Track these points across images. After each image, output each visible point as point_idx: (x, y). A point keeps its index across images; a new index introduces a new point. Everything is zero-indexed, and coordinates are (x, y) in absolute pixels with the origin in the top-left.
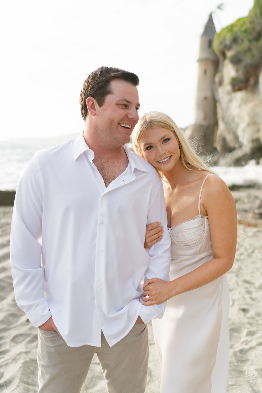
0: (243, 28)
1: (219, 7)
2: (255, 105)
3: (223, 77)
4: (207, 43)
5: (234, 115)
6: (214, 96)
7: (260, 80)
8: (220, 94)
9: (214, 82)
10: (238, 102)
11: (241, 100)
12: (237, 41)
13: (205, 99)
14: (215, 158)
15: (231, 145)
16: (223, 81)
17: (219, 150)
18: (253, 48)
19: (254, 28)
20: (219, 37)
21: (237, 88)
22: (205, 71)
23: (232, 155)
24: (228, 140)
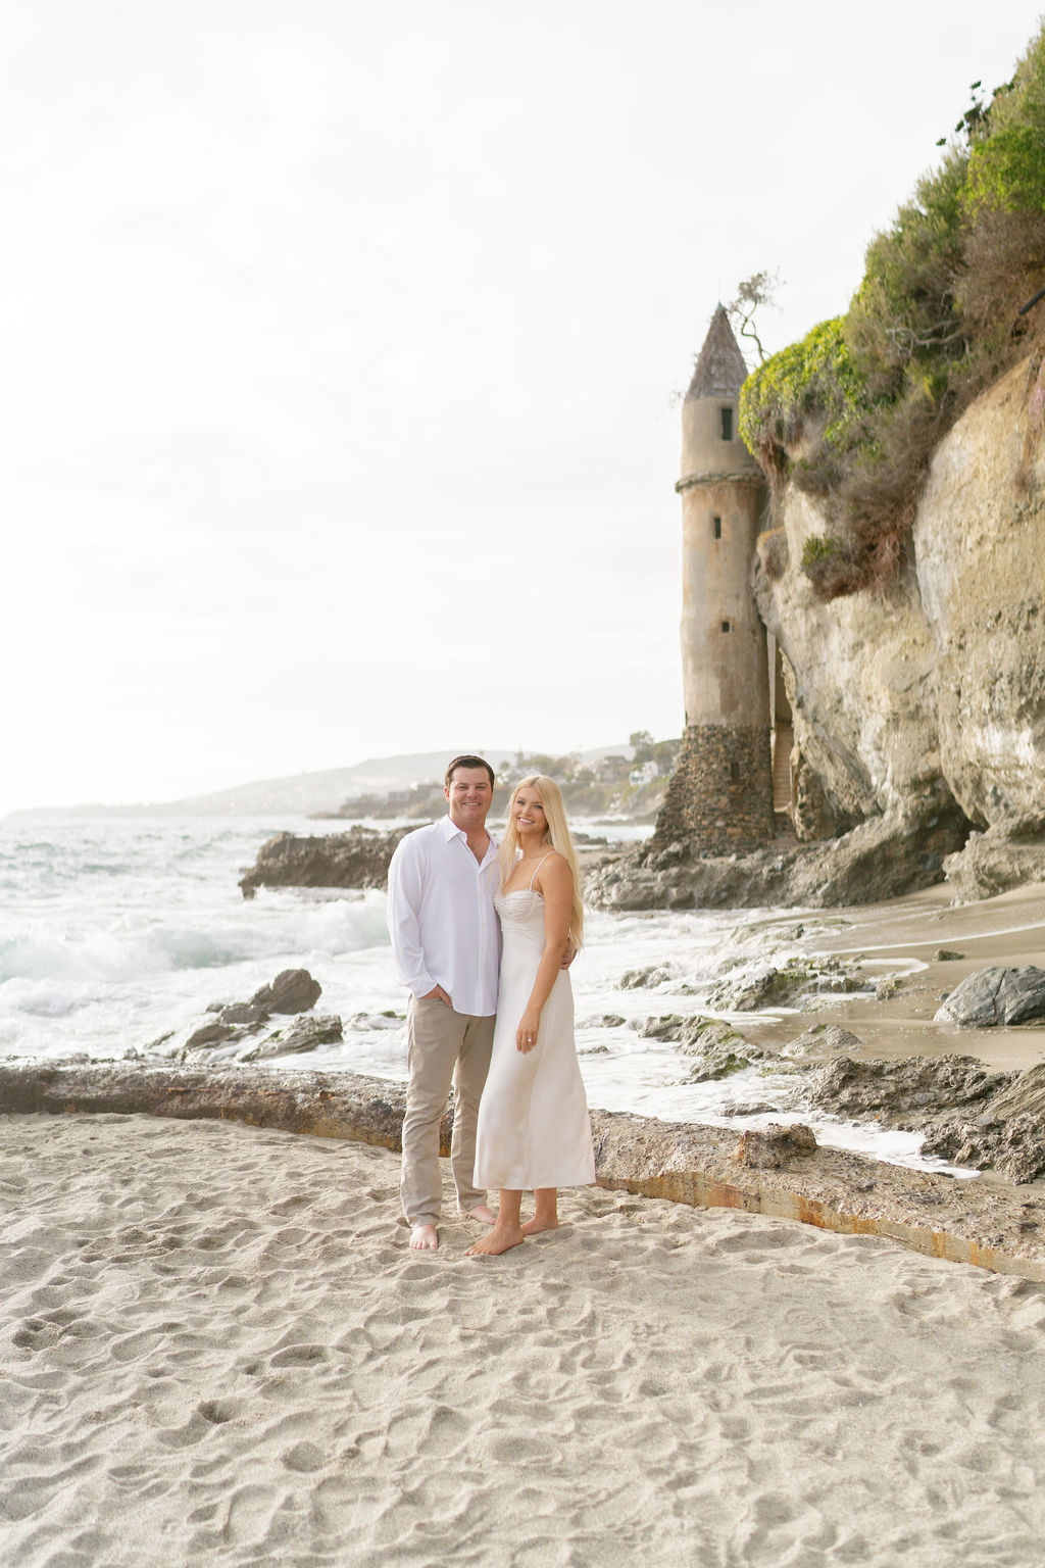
0: (837, 362)
1: (750, 292)
2: (915, 642)
3: (785, 543)
4: (714, 418)
5: (841, 684)
6: (760, 617)
7: (919, 549)
8: (780, 607)
9: (755, 563)
10: (851, 636)
11: (860, 627)
12: (822, 408)
13: (725, 626)
14: (779, 861)
15: (847, 804)
16: (787, 558)
17: (800, 828)
18: (876, 429)
19: (875, 359)
20: (758, 397)
21: (829, 582)
22: (717, 521)
23: (844, 846)
24: (831, 784)
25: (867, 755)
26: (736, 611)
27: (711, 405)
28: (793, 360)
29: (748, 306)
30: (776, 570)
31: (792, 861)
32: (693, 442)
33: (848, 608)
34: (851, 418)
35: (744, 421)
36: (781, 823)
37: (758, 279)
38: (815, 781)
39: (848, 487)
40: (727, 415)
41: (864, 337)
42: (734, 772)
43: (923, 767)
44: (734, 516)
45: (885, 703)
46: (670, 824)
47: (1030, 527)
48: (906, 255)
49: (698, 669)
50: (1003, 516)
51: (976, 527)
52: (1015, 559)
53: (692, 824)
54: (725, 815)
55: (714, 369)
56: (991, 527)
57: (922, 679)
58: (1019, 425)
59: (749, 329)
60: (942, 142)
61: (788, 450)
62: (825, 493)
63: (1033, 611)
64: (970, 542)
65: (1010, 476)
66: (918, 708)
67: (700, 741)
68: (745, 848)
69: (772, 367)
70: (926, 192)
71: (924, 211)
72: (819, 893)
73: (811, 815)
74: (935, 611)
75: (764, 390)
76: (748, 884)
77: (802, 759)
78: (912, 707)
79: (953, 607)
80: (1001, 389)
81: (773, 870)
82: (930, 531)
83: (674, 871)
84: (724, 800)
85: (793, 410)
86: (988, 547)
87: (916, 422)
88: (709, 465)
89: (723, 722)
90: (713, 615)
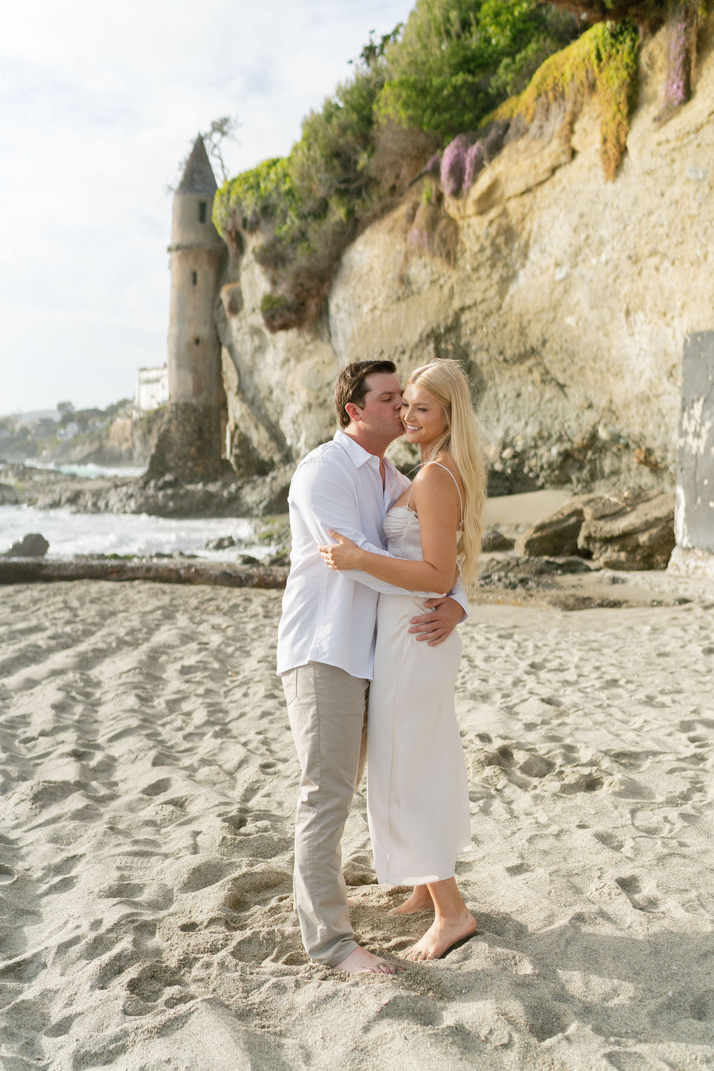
0: (285, 187)
1: (220, 127)
2: (324, 362)
3: (240, 293)
4: (195, 208)
5: (273, 383)
6: (218, 338)
7: (332, 308)
8: (235, 333)
9: (217, 302)
10: (282, 355)
11: (289, 350)
12: (272, 214)
13: (197, 341)
14: (233, 487)
15: (264, 455)
16: (242, 303)
17: (235, 468)
18: (311, 234)
19: (310, 191)
20: (229, 199)
21: (277, 322)
22: (194, 275)
23: (274, 479)
24: (255, 444)
25: (286, 425)
26: (204, 332)
27: (194, 198)
28: (252, 181)
29: (216, 137)
30: (235, 309)
31: (240, 488)
32: (183, 221)
33: (285, 338)
34: (292, 223)
35: (218, 213)
36: (226, 465)
37: (225, 121)
38: (244, 442)
39: (292, 267)
40: (203, 208)
41: (305, 176)
42: (200, 432)
44: (206, 273)
45: (303, 396)
46: (157, 467)
47: (403, 305)
48: (333, 130)
49: (179, 367)
50: (388, 297)
51: (371, 301)
52: (394, 322)
53: (172, 464)
54: (194, 459)
55: (195, 176)
56: (380, 302)
57: (329, 384)
58: (400, 247)
59: (216, 152)
60: (351, 62)
61: (246, 235)
62: (275, 267)
63: (403, 352)
64: (366, 308)
65: (392, 275)
66: (325, 401)
67: (179, 412)
68: (208, 478)
69: (238, 183)
70: (344, 93)
71: (341, 104)
72: (261, 506)
73: (242, 461)
74: (340, 343)
75: (233, 196)
76: (216, 500)
77: (237, 427)
78: (321, 400)
79: (352, 345)
80: (387, 222)
81: (230, 493)
82: (340, 300)
83: (170, 491)
84: (193, 450)
85: (254, 213)
86: (378, 313)
87: (334, 233)
88: (192, 237)
89: (194, 401)
90: (190, 333)
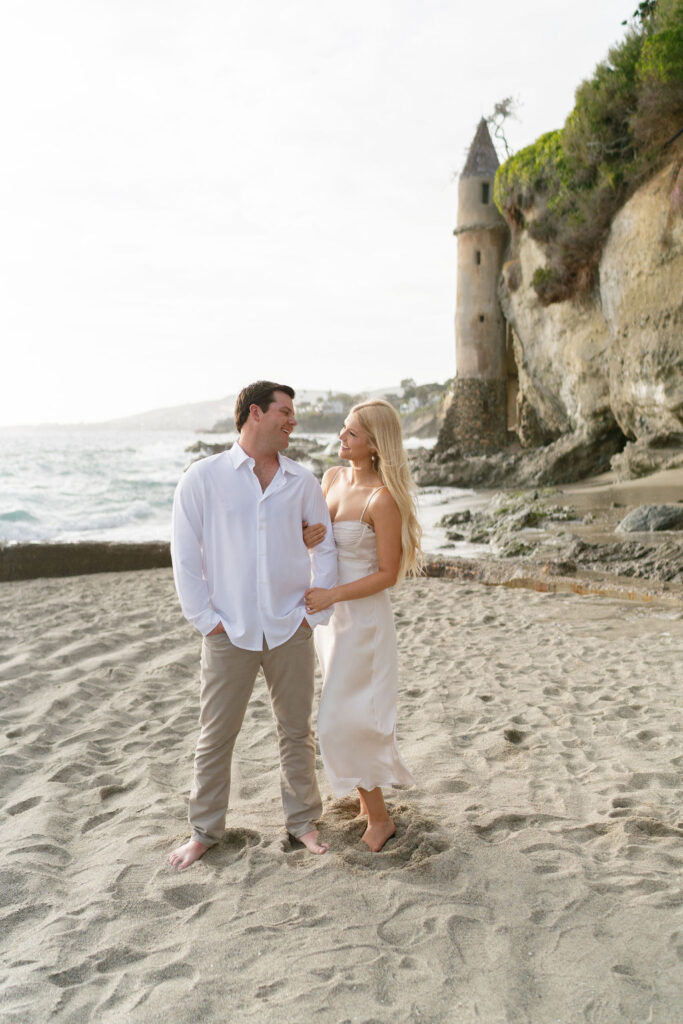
0: (556, 160)
1: (502, 109)
2: (597, 331)
3: (520, 269)
4: (478, 190)
5: (551, 354)
6: (502, 314)
7: (602, 277)
8: (516, 308)
9: (501, 280)
10: (559, 327)
11: (564, 321)
12: (546, 188)
13: (482, 318)
14: (512, 459)
15: (551, 426)
16: (521, 278)
17: (523, 439)
18: (580, 204)
19: (580, 160)
20: (506, 178)
21: (548, 295)
22: (478, 255)
23: (551, 450)
24: (542, 414)
25: (565, 396)
26: (488, 309)
27: (477, 181)
28: (528, 156)
29: (500, 117)
30: (514, 285)
31: (519, 459)
32: (465, 204)
33: (558, 310)
34: (564, 195)
35: (497, 193)
36: (513, 436)
37: (507, 102)
38: (532, 413)
39: (562, 239)
40: (486, 189)
41: (574, 147)
42: (485, 406)
43: (599, 405)
44: (489, 250)
45: (578, 367)
46: (446, 438)
47: (668, 268)
48: (601, 96)
49: (465, 344)
50: (653, 260)
51: (637, 266)
52: (659, 286)
53: (459, 437)
54: (479, 432)
55: (478, 160)
56: (646, 266)
57: (601, 354)
58: (664, 207)
59: (500, 133)
60: (625, 23)
61: (524, 212)
62: (547, 241)
63: (668, 317)
64: (633, 274)
65: (657, 237)
66: (598, 370)
67: (465, 388)
68: (491, 451)
69: (515, 161)
70: (614, 56)
71: (613, 68)
72: (537, 477)
73: (529, 432)
74: (610, 313)
75: (510, 175)
76: (494, 472)
77: (525, 399)
78: (594, 370)
79: (621, 312)
80: (654, 184)
81: (509, 464)
82: (609, 267)
83: (451, 464)
84: (479, 423)
85: (529, 188)
86: (643, 278)
87: (603, 200)
88: (473, 220)
89: (479, 376)
90: (475, 311)
